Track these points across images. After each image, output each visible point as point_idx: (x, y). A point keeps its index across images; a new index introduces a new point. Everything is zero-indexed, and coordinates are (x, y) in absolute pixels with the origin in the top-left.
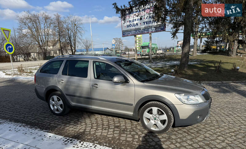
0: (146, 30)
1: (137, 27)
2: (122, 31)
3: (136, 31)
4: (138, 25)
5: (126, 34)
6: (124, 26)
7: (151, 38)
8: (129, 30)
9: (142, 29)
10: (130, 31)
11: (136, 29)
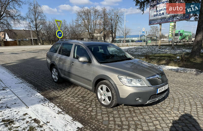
0: (171, 19)
1: (163, 16)
2: (149, 20)
3: (162, 20)
4: (164, 14)
5: (152, 22)
6: (152, 15)
7: (175, 26)
8: (155, 19)
9: (167, 18)
10: (157, 20)
11: (161, 18)
